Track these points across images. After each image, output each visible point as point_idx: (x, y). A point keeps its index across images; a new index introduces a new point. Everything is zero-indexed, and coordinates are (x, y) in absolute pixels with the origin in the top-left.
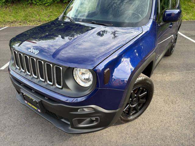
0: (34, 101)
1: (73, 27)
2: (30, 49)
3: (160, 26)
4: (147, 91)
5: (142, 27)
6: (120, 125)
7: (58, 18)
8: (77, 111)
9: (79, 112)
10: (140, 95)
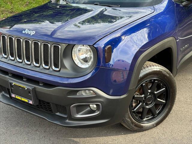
0: (26, 89)
1: (66, 12)
2: (25, 30)
3: (182, 6)
4: (166, 87)
5: (154, 6)
6: (132, 134)
7: (51, 2)
8: (76, 95)
9: (78, 95)
10: (156, 91)
